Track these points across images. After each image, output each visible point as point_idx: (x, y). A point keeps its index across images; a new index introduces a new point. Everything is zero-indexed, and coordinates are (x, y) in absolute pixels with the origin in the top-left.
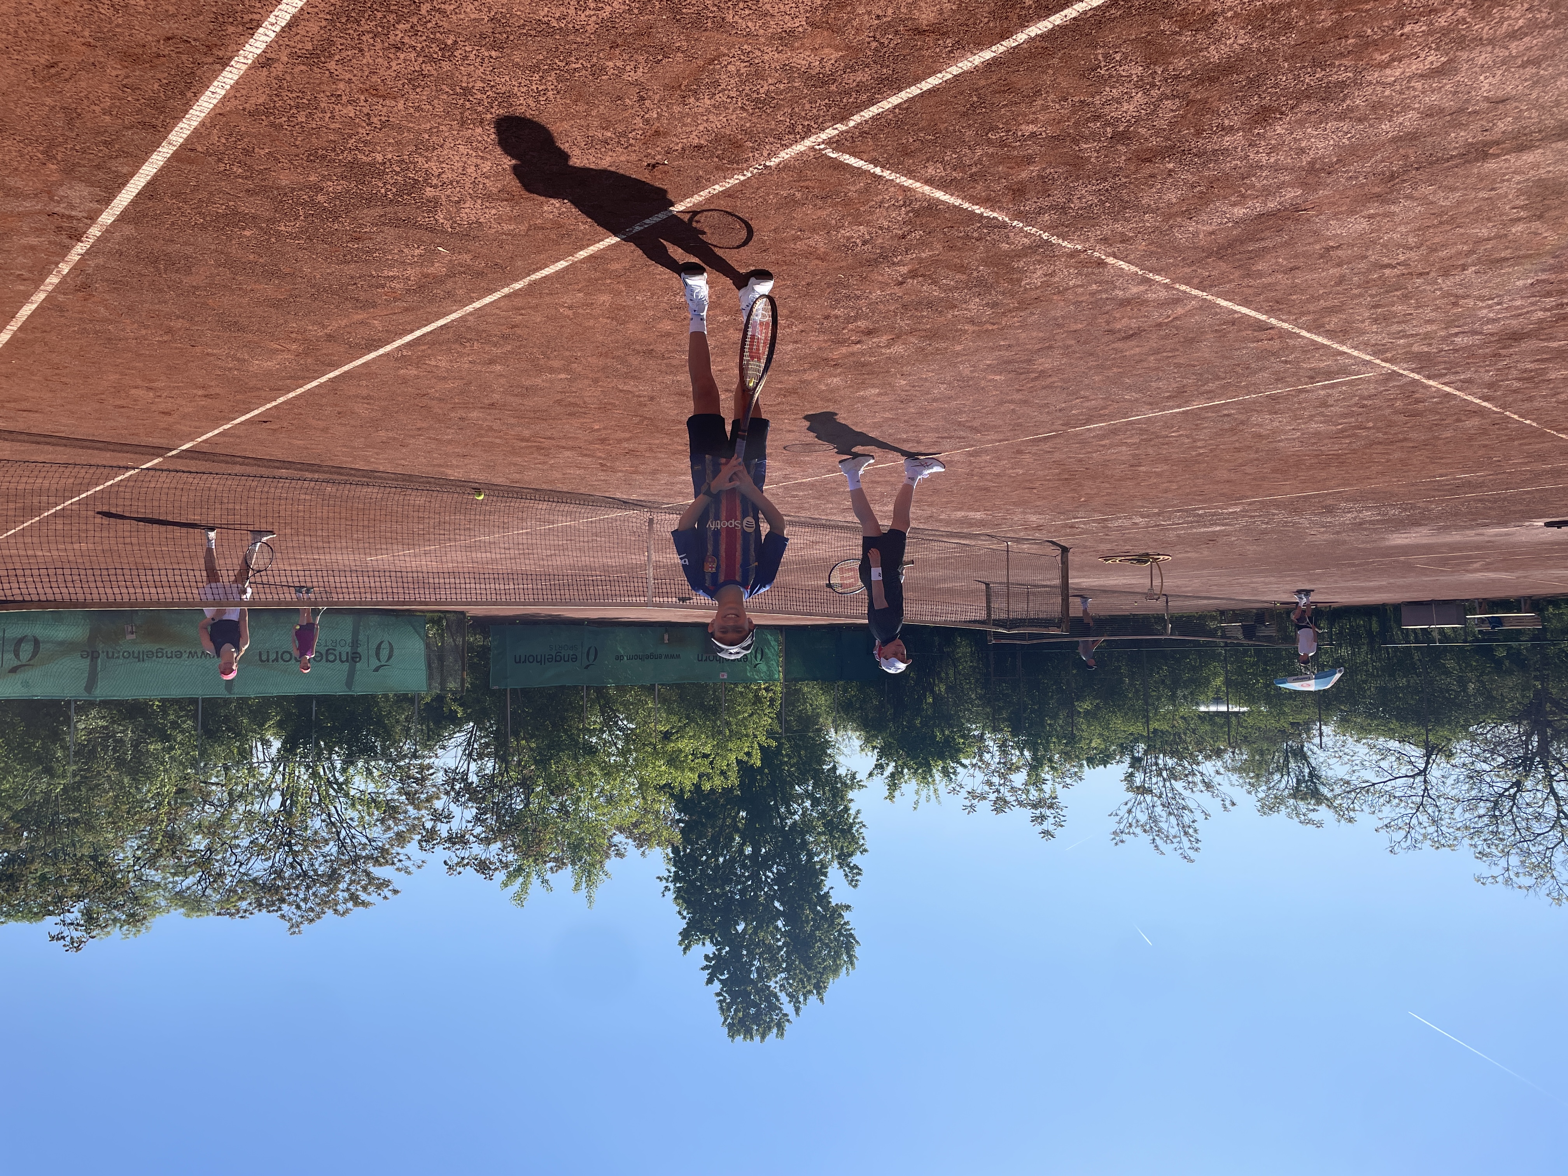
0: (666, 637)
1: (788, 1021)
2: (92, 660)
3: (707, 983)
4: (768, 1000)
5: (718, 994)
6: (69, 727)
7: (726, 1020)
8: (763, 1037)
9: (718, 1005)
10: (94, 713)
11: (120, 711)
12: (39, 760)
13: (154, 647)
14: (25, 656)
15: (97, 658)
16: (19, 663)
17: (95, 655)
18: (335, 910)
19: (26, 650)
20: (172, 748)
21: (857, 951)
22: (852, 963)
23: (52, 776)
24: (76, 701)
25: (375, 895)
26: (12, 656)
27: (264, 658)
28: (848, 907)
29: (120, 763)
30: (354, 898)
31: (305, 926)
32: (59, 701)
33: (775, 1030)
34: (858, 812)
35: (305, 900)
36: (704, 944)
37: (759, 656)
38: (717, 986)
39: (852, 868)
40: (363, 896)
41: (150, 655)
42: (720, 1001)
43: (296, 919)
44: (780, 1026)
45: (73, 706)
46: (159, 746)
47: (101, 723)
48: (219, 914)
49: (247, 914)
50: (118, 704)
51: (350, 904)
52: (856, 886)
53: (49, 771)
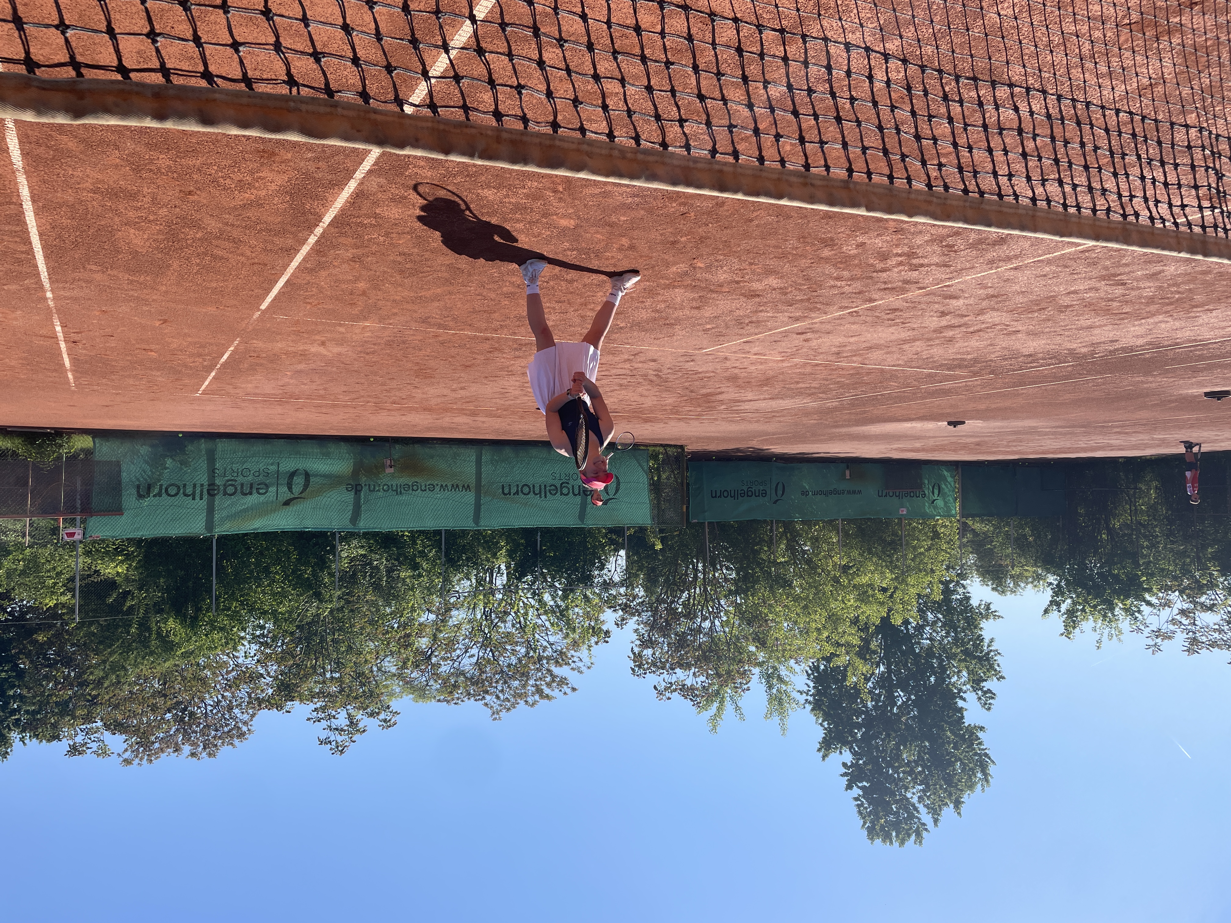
0: (848, 473)
1: (926, 830)
2: (356, 494)
3: (846, 789)
4: (906, 810)
5: (856, 799)
6: (334, 556)
7: (865, 823)
8: (902, 843)
9: (856, 809)
10: (355, 542)
11: (376, 541)
12: (310, 587)
13: (410, 481)
14: (297, 489)
15: (360, 491)
16: (292, 496)
17: (359, 488)
18: (526, 702)
19: (299, 481)
20: (420, 575)
21: (991, 769)
22: (987, 781)
23: (321, 601)
24: (340, 533)
25: (557, 690)
26: (286, 488)
27: (506, 491)
28: (982, 728)
29: (377, 587)
30: (539, 691)
31: (503, 714)
32: (326, 533)
33: (913, 837)
34: (992, 640)
35: (502, 691)
36: (841, 752)
37: (936, 492)
38: (856, 791)
39: (985, 693)
40: (547, 691)
41: (407, 487)
42: (858, 805)
43: (496, 707)
44: (918, 834)
45: (338, 536)
46: (409, 573)
47: (362, 552)
48: (439, 701)
49: (459, 702)
50: (375, 535)
51: (537, 697)
52: (989, 709)
53: (318, 596)
